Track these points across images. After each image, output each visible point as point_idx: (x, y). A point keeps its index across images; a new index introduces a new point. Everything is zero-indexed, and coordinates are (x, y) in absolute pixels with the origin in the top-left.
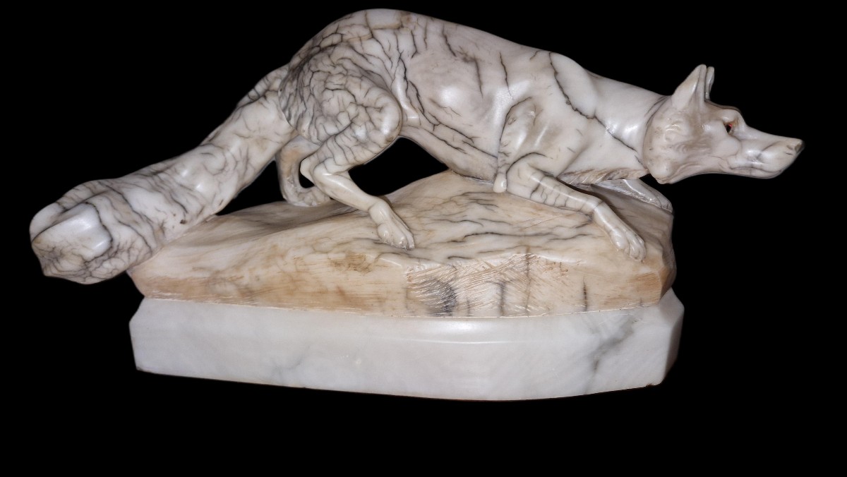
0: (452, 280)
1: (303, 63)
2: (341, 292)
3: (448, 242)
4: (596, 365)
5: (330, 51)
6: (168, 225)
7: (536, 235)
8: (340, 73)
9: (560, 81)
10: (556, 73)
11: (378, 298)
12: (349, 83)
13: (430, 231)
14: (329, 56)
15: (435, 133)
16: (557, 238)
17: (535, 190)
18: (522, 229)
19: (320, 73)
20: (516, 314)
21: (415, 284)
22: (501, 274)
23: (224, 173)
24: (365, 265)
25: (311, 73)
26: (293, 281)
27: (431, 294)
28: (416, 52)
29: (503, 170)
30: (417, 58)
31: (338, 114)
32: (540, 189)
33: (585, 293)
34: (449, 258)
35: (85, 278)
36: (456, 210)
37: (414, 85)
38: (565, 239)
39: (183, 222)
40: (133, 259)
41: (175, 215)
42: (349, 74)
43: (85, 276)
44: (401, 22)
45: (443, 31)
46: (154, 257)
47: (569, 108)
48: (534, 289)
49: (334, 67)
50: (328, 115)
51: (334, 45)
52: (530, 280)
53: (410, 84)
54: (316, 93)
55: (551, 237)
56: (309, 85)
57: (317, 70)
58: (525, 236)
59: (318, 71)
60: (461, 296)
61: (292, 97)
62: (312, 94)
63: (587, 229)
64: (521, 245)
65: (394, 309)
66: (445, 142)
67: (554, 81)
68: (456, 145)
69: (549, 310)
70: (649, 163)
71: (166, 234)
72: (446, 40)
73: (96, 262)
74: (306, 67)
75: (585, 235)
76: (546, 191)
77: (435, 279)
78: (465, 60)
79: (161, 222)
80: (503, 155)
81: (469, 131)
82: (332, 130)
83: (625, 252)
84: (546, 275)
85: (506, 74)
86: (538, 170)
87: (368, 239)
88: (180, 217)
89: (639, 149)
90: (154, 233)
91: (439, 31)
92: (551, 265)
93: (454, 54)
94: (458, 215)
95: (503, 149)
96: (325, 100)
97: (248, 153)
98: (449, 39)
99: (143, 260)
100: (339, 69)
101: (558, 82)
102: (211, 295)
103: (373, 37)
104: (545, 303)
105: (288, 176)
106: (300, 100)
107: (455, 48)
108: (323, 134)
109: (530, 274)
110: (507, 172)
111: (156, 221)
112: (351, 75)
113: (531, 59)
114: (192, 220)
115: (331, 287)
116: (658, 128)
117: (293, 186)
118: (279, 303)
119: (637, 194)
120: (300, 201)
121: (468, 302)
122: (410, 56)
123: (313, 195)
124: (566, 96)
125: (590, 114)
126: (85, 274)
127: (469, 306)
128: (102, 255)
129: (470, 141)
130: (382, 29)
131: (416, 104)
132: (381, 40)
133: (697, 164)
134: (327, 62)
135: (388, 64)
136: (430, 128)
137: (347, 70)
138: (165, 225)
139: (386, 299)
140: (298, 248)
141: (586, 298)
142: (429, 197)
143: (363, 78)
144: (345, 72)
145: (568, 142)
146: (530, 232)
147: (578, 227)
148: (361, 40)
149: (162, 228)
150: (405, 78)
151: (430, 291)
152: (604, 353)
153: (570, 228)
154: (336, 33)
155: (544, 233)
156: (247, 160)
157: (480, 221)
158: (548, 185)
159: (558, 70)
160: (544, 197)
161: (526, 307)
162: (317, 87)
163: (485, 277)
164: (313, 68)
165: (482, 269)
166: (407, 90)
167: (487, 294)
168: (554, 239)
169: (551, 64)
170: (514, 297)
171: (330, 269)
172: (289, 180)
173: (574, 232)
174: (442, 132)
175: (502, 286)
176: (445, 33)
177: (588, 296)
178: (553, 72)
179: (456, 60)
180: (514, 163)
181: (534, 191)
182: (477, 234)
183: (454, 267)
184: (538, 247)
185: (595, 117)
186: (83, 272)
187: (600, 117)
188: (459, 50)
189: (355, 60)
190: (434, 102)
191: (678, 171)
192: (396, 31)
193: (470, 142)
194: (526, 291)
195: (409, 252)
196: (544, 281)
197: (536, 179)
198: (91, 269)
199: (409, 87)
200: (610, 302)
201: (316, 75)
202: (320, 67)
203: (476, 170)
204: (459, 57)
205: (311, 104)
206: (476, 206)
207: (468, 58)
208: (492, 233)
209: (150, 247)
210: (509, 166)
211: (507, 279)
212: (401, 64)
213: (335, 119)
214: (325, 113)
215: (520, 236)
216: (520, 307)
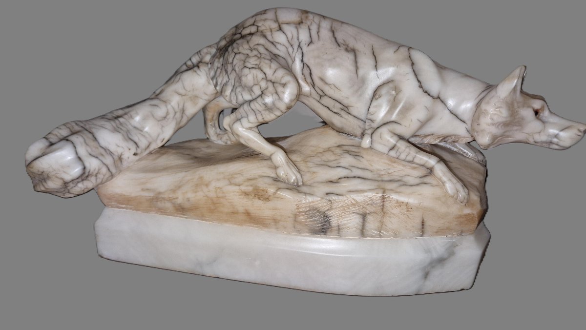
0: (328, 210)
1: (228, 45)
2: (248, 213)
3: (326, 182)
4: (426, 275)
5: (249, 38)
6: (125, 157)
7: (390, 181)
8: (256, 56)
9: (415, 69)
10: (413, 64)
11: (274, 220)
12: (262, 63)
13: (314, 173)
14: (248, 42)
15: (321, 101)
16: (405, 185)
17: (392, 149)
18: (380, 176)
19: (241, 54)
20: (372, 236)
21: (301, 212)
22: (363, 208)
23: (166, 120)
24: (266, 196)
25: (234, 54)
26: (214, 203)
27: (311, 219)
28: (311, 42)
29: (369, 132)
30: (312, 47)
31: (253, 86)
32: (396, 148)
33: (423, 225)
34: (327, 194)
35: (64, 194)
36: (332, 158)
37: (308, 66)
38: (411, 186)
39: (135, 154)
40: (99, 181)
41: (130, 149)
42: (262, 56)
43: (64, 192)
44: (302, 19)
45: (331, 27)
46: (114, 179)
47: (421, 90)
48: (386, 219)
49: (252, 51)
50: (245, 86)
51: (251, 34)
52: (384, 213)
53: (305, 65)
54: (237, 69)
55: (401, 183)
56: (232, 63)
57: (238, 52)
58: (382, 181)
59: (240, 53)
60: (334, 222)
61: (219, 70)
62: (234, 69)
63: (427, 180)
64: (379, 188)
65: (285, 228)
66: (328, 108)
67: (411, 70)
68: (335, 110)
69: (396, 235)
70: (475, 134)
71: (123, 162)
72: (334, 34)
73: (73, 183)
74: (230, 49)
75: (425, 183)
76: (400, 150)
77: (316, 209)
78: (347, 50)
79: (120, 154)
80: (370, 121)
81: (345, 102)
82: (247, 97)
83: (455, 198)
84: (396, 211)
85: (376, 62)
86: (395, 134)
87: (269, 177)
88: (133, 151)
89: (469, 123)
90: (114, 162)
91: (329, 27)
92: (400, 204)
93: (339, 45)
94: (335, 162)
95: (370, 117)
96: (244, 75)
97: (183, 106)
98: (336, 34)
99: (106, 181)
100: (255, 53)
101: (414, 71)
102: (154, 209)
103: (280, 29)
104: (393, 230)
105: (211, 122)
106: (224, 73)
107: (340, 41)
108: (240, 99)
109: (385, 210)
110: (372, 134)
111: (116, 154)
112: (263, 58)
113: (395, 52)
114: (141, 152)
115: (241, 209)
116: (485, 110)
117: (214, 129)
118: (202, 217)
119: (462, 150)
120: (218, 140)
121: (339, 226)
122: (307, 45)
123: (228, 136)
124: (419, 81)
125: (435, 95)
126: (64, 191)
127: (339, 229)
128: (77, 178)
129: (346, 108)
130: (287, 24)
131: (309, 80)
132: (285, 31)
133: (511, 137)
134: (246, 46)
135: (290, 50)
136: (318, 98)
137: (260, 54)
138: (122, 157)
139: (280, 220)
140: (218, 180)
141: (423, 228)
142: (313, 147)
143: (272, 60)
144: (259, 55)
145: (418, 115)
146: (386, 178)
147: (421, 177)
148: (271, 31)
149: (120, 158)
150: (302, 61)
151: (311, 217)
152: (433, 267)
153: (416, 177)
154: (253, 25)
155: (396, 180)
156: (183, 111)
157: (350, 168)
158: (402, 145)
159: (414, 62)
160: (398, 154)
161: (380, 232)
162: (238, 65)
163: (352, 209)
164: (236, 50)
165: (349, 203)
166: (302, 70)
167: (352, 221)
168: (403, 185)
169: (410, 57)
170: (372, 224)
171: (241, 197)
172: (211, 125)
173: (418, 181)
174: (326, 101)
175: (364, 216)
176: (333, 29)
177: (425, 227)
178: (410, 63)
179: (340, 50)
180: (378, 128)
181: (391, 149)
182: (347, 177)
183: (330, 201)
184: (391, 190)
185: (439, 98)
186: (63, 189)
187: (442, 98)
188: (343, 42)
189: (266, 47)
190: (322, 80)
191: (496, 141)
192: (298, 26)
193: (346, 109)
194: (380, 221)
195: (299, 188)
196: (393, 214)
197: (393, 141)
198: (69, 188)
199: (305, 68)
200: (440, 232)
201: (238, 56)
202: (241, 50)
203: (348, 129)
204: (343, 48)
205: (233, 76)
206: (347, 156)
207: (349, 49)
208: (359, 177)
209: (111, 172)
210: (374, 129)
211: (368, 212)
212: (300, 50)
213: (250, 90)
214: (243, 84)
215: (378, 181)
216: (376, 232)
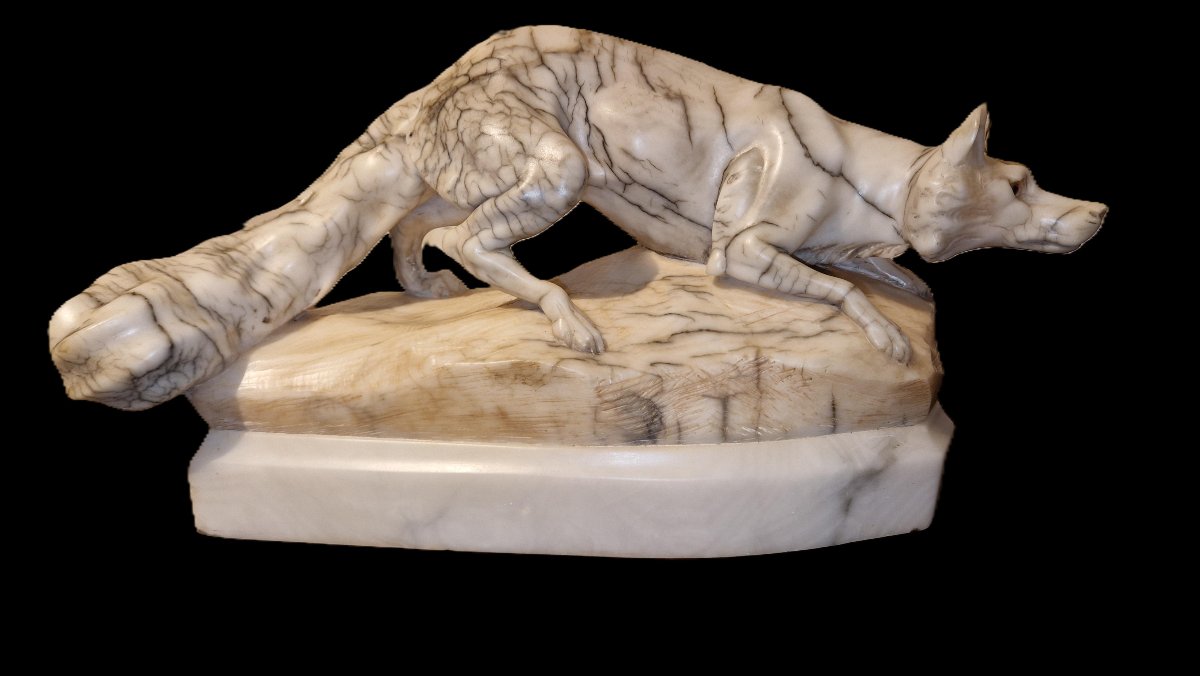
0: (656, 394)
1: (444, 97)
2: (502, 415)
3: (649, 343)
4: (847, 506)
5: (484, 82)
6: (247, 326)
7: (768, 332)
8: (501, 112)
10: (790, 116)
11: (555, 422)
12: (514, 126)
13: (624, 328)
14: (484, 89)
15: (626, 195)
16: (796, 336)
17: (766, 271)
18: (747, 325)
19: (472, 112)
20: (742, 439)
21: (606, 402)
22: (722, 385)
23: (325, 250)
24: (538, 377)
25: (458, 113)
26: (434, 400)
27: (625, 416)
28: (601, 85)
29: (721, 244)
30: (603, 92)
31: (500, 168)
32: (773, 271)
33: (834, 409)
34: (652, 364)
35: (130, 402)
36: (654, 300)
37: (599, 131)
38: (807, 337)
39: (266, 321)
40: (200, 373)
41: (255, 311)
42: (515, 112)
44: (580, 44)
45: (636, 58)
47: (809, 161)
48: (766, 404)
49: (493, 104)
50: (485, 170)
51: (488, 74)
52: (761, 393)
53: (593, 128)
54: (466, 139)
55: (787, 334)
56: (456, 128)
57: (467, 107)
58: (753, 333)
59: (469, 109)
60: (670, 417)
61: (429, 146)
62: (460, 141)
63: (836, 324)
64: (748, 346)
65: (577, 436)
66: (640, 207)
67: (789, 126)
68: (653, 211)
69: (787, 434)
70: (912, 235)
71: (243, 337)
72: (642, 70)
73: (149, 379)
74: (449, 104)
75: (832, 331)
76: (781, 273)
77: (634, 394)
78: (668, 97)
79: (237, 320)
80: (720, 225)
81: (672, 193)
83: (887, 353)
84: (783, 386)
85: (724, 117)
86: (770, 244)
87: (539, 340)
88: (262, 313)
89: (899, 217)
90: (227, 336)
91: (631, 56)
92: (787, 372)
93: (653, 89)
94: (660, 307)
95: (717, 215)
96: (481, 149)
97: (358, 223)
98: (645, 68)
99: (213, 375)
100: (499, 107)
101: (793, 128)
102: (311, 424)
103: (542, 63)
104: (780, 423)
105: (408, 255)
106: (441, 149)
107: (654, 81)
108: (475, 193)
109: (762, 386)
110: (726, 248)
111: (229, 319)
112: (516, 115)
113: (755, 96)
114: (278, 317)
115: (489, 406)
116: (926, 189)
117: (414, 269)
118: (412, 432)
119: (887, 277)
120: (424, 290)
121: (678, 424)
122: (594, 90)
123: (445, 282)
124: (804, 146)
125: (836, 171)
126: (131, 395)
127: (679, 429)
128: (158, 369)
129: (673, 205)
130: (554, 53)
131: (602, 155)
133: (975, 237)
134: (481, 96)
135: (564, 100)
136: (620, 189)
137: (509, 108)
138: (242, 326)
139: (567, 422)
140: (442, 354)
141: (834, 416)
142: (616, 283)
143: (533, 119)
144: (507, 111)
145: (807, 204)
146: (758, 327)
147: (823, 321)
148: (526, 67)
149: (238, 330)
150: (587, 120)
151: (627, 410)
152: (859, 489)
153: (812, 322)
154: (491, 57)
155: (778, 329)
156: (357, 233)
157: (692, 315)
159: (793, 111)
160: (778, 280)
161: (757, 429)
162: (468, 131)
163: (701, 389)
164: (461, 105)
165: (695, 379)
166: (588, 136)
167: (704, 413)
168: (792, 337)
169: (783, 103)
170: (740, 415)
171: (488, 382)
172: (409, 262)
173: (818, 328)
174: (637, 194)
175: (724, 401)
176: (640, 59)
177: (838, 413)
178: (784, 115)
179: (655, 96)
180: (737, 235)
181: (764, 273)
182: (687, 332)
183: (659, 377)
184: (771, 348)
185: (841, 174)
186: (128, 392)
187: (847, 174)
188: (659, 83)
189: (520, 96)
190: (627, 153)
191: (950, 245)
192: (574, 56)
193: (673, 207)
194: (755, 408)
195: (598, 358)
196: (779, 393)
197: (766, 256)
198: (140, 389)
199: (592, 132)
200: (867, 421)
201: (466, 116)
202: (472, 103)
203: (678, 246)
204: (660, 93)
205: (457, 154)
206: (682, 293)
207: (672, 95)
208: (708, 330)
209: (222, 356)
210: (728, 240)
211: (731, 392)
212: (581, 101)
213: (495, 174)
214: (480, 167)
215: (744, 334)
216: (748, 430)
